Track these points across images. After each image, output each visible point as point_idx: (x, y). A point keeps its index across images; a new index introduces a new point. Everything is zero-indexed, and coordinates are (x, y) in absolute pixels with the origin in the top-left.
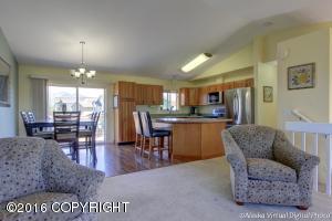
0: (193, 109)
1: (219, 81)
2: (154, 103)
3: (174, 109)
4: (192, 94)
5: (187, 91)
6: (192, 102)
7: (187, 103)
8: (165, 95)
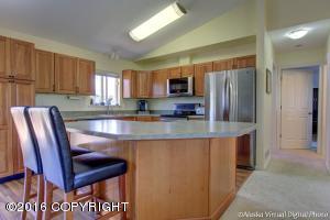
0: (142, 103)
1: (185, 62)
2: (77, 92)
3: (113, 103)
4: (141, 80)
5: (134, 76)
6: (142, 94)
7: (134, 95)
8: (98, 79)
